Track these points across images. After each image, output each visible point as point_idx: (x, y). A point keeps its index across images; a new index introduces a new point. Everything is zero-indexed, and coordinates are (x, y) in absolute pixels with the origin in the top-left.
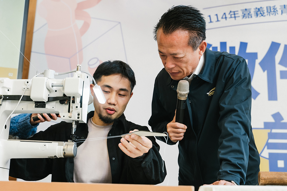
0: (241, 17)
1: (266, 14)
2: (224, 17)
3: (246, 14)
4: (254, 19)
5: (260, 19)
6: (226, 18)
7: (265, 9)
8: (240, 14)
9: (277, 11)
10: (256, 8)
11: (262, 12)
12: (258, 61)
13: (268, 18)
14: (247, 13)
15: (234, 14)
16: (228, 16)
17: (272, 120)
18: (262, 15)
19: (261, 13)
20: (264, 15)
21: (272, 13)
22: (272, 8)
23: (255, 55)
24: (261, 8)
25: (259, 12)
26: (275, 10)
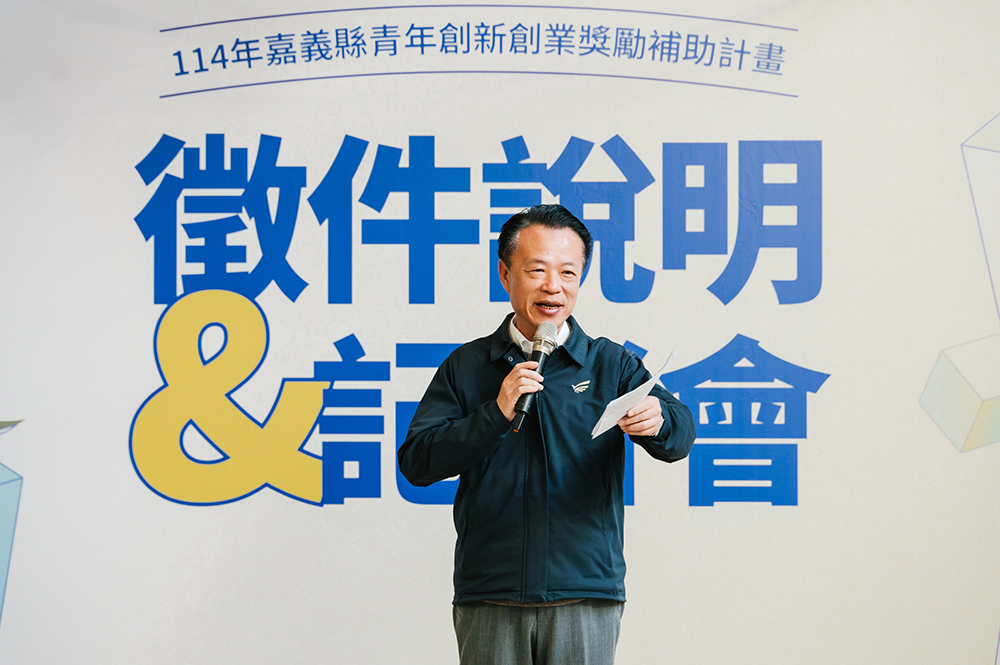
0: (266, 60)
1: (333, 52)
2: (219, 57)
3: (281, 50)
4: (301, 67)
5: (318, 67)
6: (224, 61)
7: (332, 37)
8: (264, 49)
9: (364, 43)
10: (309, 33)
11: (322, 47)
12: (306, 193)
13: (338, 64)
14: (281, 47)
15: (245, 51)
16: (230, 55)
17: (335, 356)
18: (323, 56)
19: (320, 50)
20: (328, 56)
21: (350, 49)
22: (350, 35)
23: (298, 175)
24: (321, 32)
25: (315, 46)
26: (360, 42)
